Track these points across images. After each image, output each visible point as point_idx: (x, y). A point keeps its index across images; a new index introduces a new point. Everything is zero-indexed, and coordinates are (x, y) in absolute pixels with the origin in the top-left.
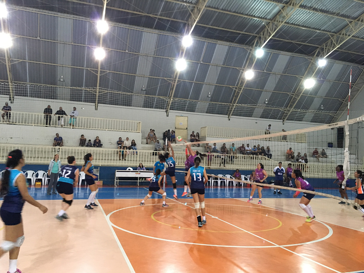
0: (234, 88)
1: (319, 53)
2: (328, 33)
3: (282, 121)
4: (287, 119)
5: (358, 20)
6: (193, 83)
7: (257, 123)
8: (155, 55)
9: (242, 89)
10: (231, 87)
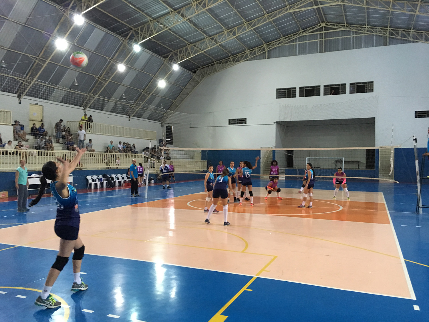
0: (96, 77)
1: (172, 56)
2: (186, 42)
3: (128, 117)
4: (134, 116)
5: (212, 39)
6: (58, 65)
7: (108, 117)
8: (27, 24)
9: (108, 82)
10: (94, 76)
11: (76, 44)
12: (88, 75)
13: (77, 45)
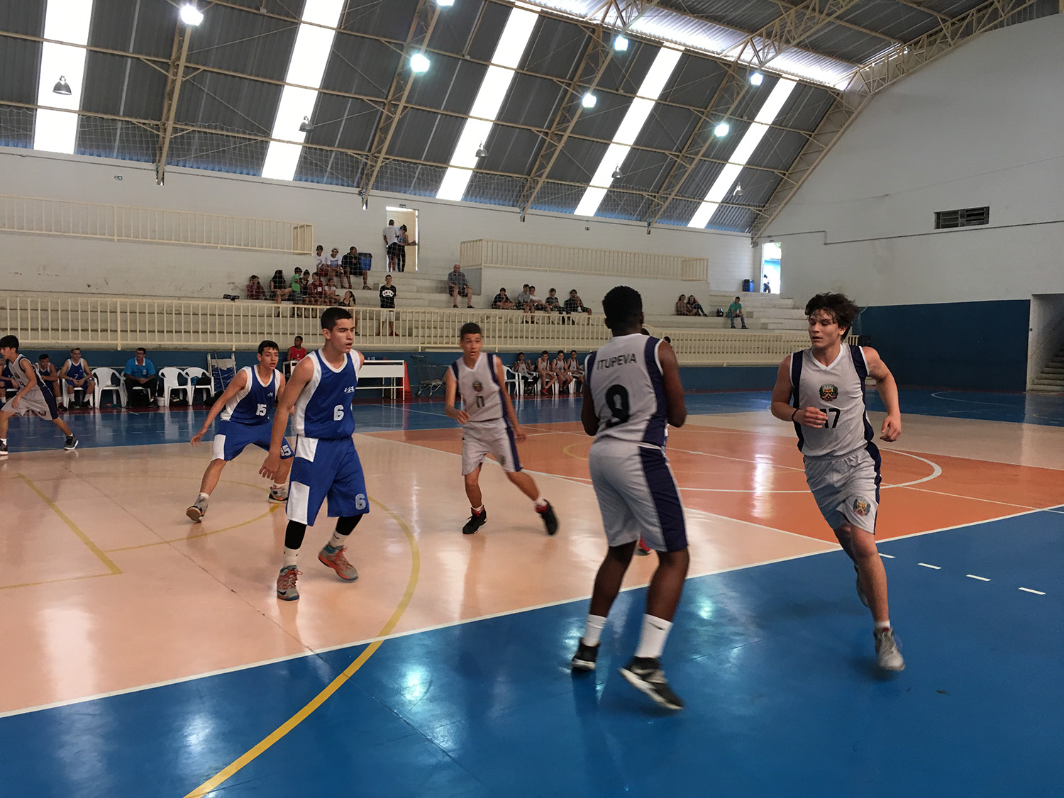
0: (540, 132)
3: (646, 224)
4: (660, 220)
6: (438, 114)
7: (588, 229)
8: (343, 27)
9: (565, 138)
10: (533, 129)
11: (468, 57)
12: (518, 130)
13: (472, 60)
